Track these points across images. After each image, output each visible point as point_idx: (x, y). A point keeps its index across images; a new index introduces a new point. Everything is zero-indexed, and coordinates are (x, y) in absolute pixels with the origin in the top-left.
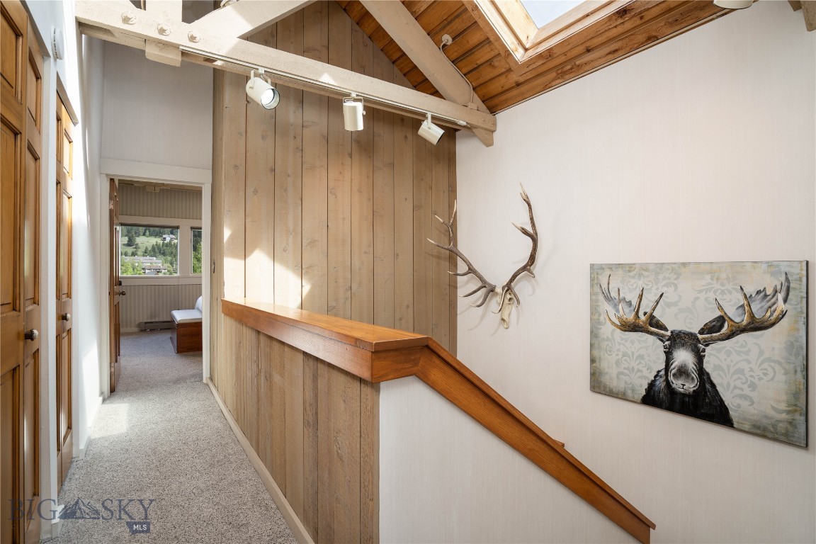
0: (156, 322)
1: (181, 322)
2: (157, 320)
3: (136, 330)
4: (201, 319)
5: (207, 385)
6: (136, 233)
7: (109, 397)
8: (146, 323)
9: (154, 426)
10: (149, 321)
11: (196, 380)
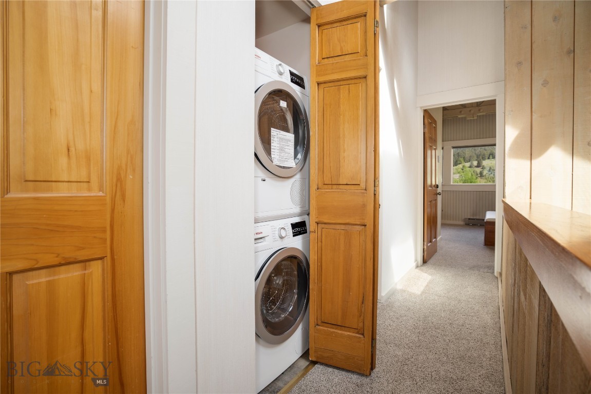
0: (477, 219)
1: (489, 220)
2: (478, 218)
3: (462, 223)
4: (495, 219)
5: (497, 278)
6: (483, 158)
7: (421, 266)
8: (469, 219)
9: (436, 298)
10: (472, 218)
11: (489, 271)
